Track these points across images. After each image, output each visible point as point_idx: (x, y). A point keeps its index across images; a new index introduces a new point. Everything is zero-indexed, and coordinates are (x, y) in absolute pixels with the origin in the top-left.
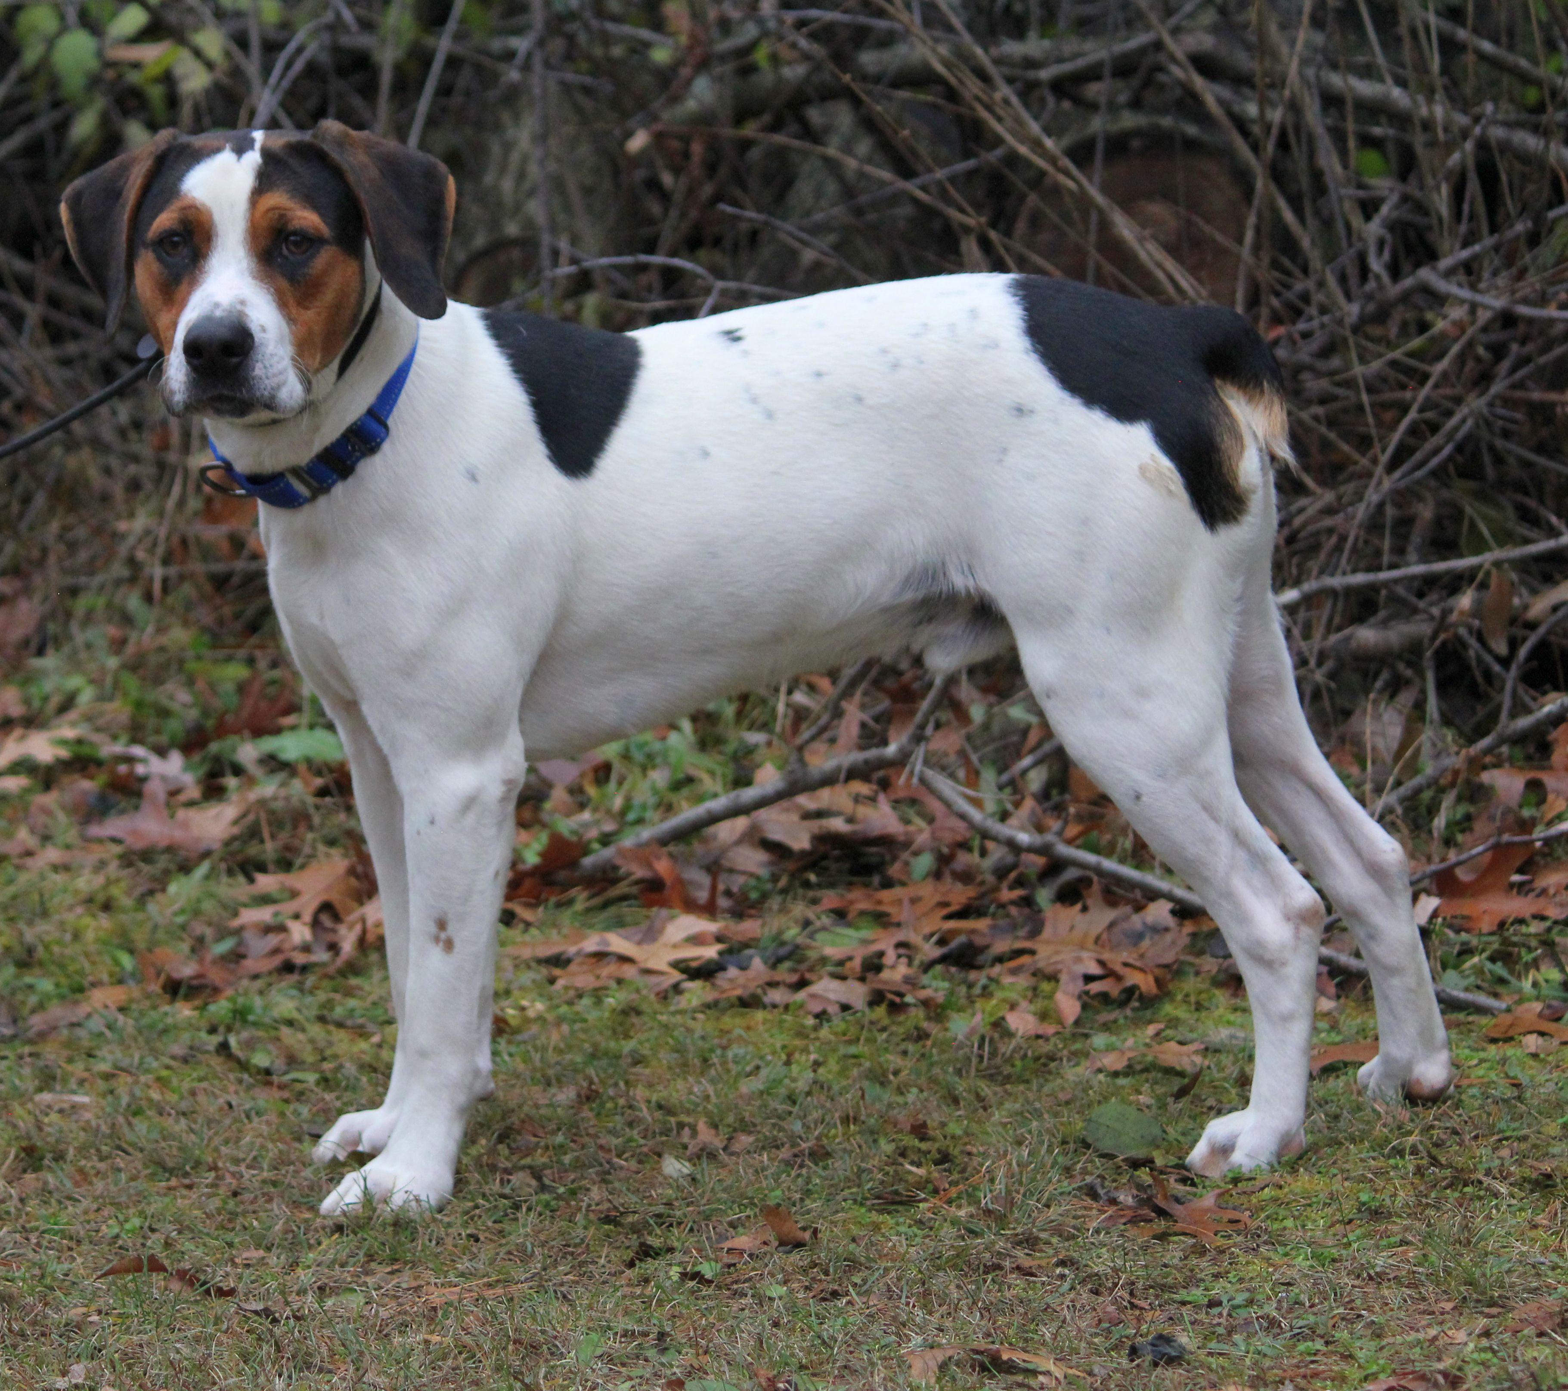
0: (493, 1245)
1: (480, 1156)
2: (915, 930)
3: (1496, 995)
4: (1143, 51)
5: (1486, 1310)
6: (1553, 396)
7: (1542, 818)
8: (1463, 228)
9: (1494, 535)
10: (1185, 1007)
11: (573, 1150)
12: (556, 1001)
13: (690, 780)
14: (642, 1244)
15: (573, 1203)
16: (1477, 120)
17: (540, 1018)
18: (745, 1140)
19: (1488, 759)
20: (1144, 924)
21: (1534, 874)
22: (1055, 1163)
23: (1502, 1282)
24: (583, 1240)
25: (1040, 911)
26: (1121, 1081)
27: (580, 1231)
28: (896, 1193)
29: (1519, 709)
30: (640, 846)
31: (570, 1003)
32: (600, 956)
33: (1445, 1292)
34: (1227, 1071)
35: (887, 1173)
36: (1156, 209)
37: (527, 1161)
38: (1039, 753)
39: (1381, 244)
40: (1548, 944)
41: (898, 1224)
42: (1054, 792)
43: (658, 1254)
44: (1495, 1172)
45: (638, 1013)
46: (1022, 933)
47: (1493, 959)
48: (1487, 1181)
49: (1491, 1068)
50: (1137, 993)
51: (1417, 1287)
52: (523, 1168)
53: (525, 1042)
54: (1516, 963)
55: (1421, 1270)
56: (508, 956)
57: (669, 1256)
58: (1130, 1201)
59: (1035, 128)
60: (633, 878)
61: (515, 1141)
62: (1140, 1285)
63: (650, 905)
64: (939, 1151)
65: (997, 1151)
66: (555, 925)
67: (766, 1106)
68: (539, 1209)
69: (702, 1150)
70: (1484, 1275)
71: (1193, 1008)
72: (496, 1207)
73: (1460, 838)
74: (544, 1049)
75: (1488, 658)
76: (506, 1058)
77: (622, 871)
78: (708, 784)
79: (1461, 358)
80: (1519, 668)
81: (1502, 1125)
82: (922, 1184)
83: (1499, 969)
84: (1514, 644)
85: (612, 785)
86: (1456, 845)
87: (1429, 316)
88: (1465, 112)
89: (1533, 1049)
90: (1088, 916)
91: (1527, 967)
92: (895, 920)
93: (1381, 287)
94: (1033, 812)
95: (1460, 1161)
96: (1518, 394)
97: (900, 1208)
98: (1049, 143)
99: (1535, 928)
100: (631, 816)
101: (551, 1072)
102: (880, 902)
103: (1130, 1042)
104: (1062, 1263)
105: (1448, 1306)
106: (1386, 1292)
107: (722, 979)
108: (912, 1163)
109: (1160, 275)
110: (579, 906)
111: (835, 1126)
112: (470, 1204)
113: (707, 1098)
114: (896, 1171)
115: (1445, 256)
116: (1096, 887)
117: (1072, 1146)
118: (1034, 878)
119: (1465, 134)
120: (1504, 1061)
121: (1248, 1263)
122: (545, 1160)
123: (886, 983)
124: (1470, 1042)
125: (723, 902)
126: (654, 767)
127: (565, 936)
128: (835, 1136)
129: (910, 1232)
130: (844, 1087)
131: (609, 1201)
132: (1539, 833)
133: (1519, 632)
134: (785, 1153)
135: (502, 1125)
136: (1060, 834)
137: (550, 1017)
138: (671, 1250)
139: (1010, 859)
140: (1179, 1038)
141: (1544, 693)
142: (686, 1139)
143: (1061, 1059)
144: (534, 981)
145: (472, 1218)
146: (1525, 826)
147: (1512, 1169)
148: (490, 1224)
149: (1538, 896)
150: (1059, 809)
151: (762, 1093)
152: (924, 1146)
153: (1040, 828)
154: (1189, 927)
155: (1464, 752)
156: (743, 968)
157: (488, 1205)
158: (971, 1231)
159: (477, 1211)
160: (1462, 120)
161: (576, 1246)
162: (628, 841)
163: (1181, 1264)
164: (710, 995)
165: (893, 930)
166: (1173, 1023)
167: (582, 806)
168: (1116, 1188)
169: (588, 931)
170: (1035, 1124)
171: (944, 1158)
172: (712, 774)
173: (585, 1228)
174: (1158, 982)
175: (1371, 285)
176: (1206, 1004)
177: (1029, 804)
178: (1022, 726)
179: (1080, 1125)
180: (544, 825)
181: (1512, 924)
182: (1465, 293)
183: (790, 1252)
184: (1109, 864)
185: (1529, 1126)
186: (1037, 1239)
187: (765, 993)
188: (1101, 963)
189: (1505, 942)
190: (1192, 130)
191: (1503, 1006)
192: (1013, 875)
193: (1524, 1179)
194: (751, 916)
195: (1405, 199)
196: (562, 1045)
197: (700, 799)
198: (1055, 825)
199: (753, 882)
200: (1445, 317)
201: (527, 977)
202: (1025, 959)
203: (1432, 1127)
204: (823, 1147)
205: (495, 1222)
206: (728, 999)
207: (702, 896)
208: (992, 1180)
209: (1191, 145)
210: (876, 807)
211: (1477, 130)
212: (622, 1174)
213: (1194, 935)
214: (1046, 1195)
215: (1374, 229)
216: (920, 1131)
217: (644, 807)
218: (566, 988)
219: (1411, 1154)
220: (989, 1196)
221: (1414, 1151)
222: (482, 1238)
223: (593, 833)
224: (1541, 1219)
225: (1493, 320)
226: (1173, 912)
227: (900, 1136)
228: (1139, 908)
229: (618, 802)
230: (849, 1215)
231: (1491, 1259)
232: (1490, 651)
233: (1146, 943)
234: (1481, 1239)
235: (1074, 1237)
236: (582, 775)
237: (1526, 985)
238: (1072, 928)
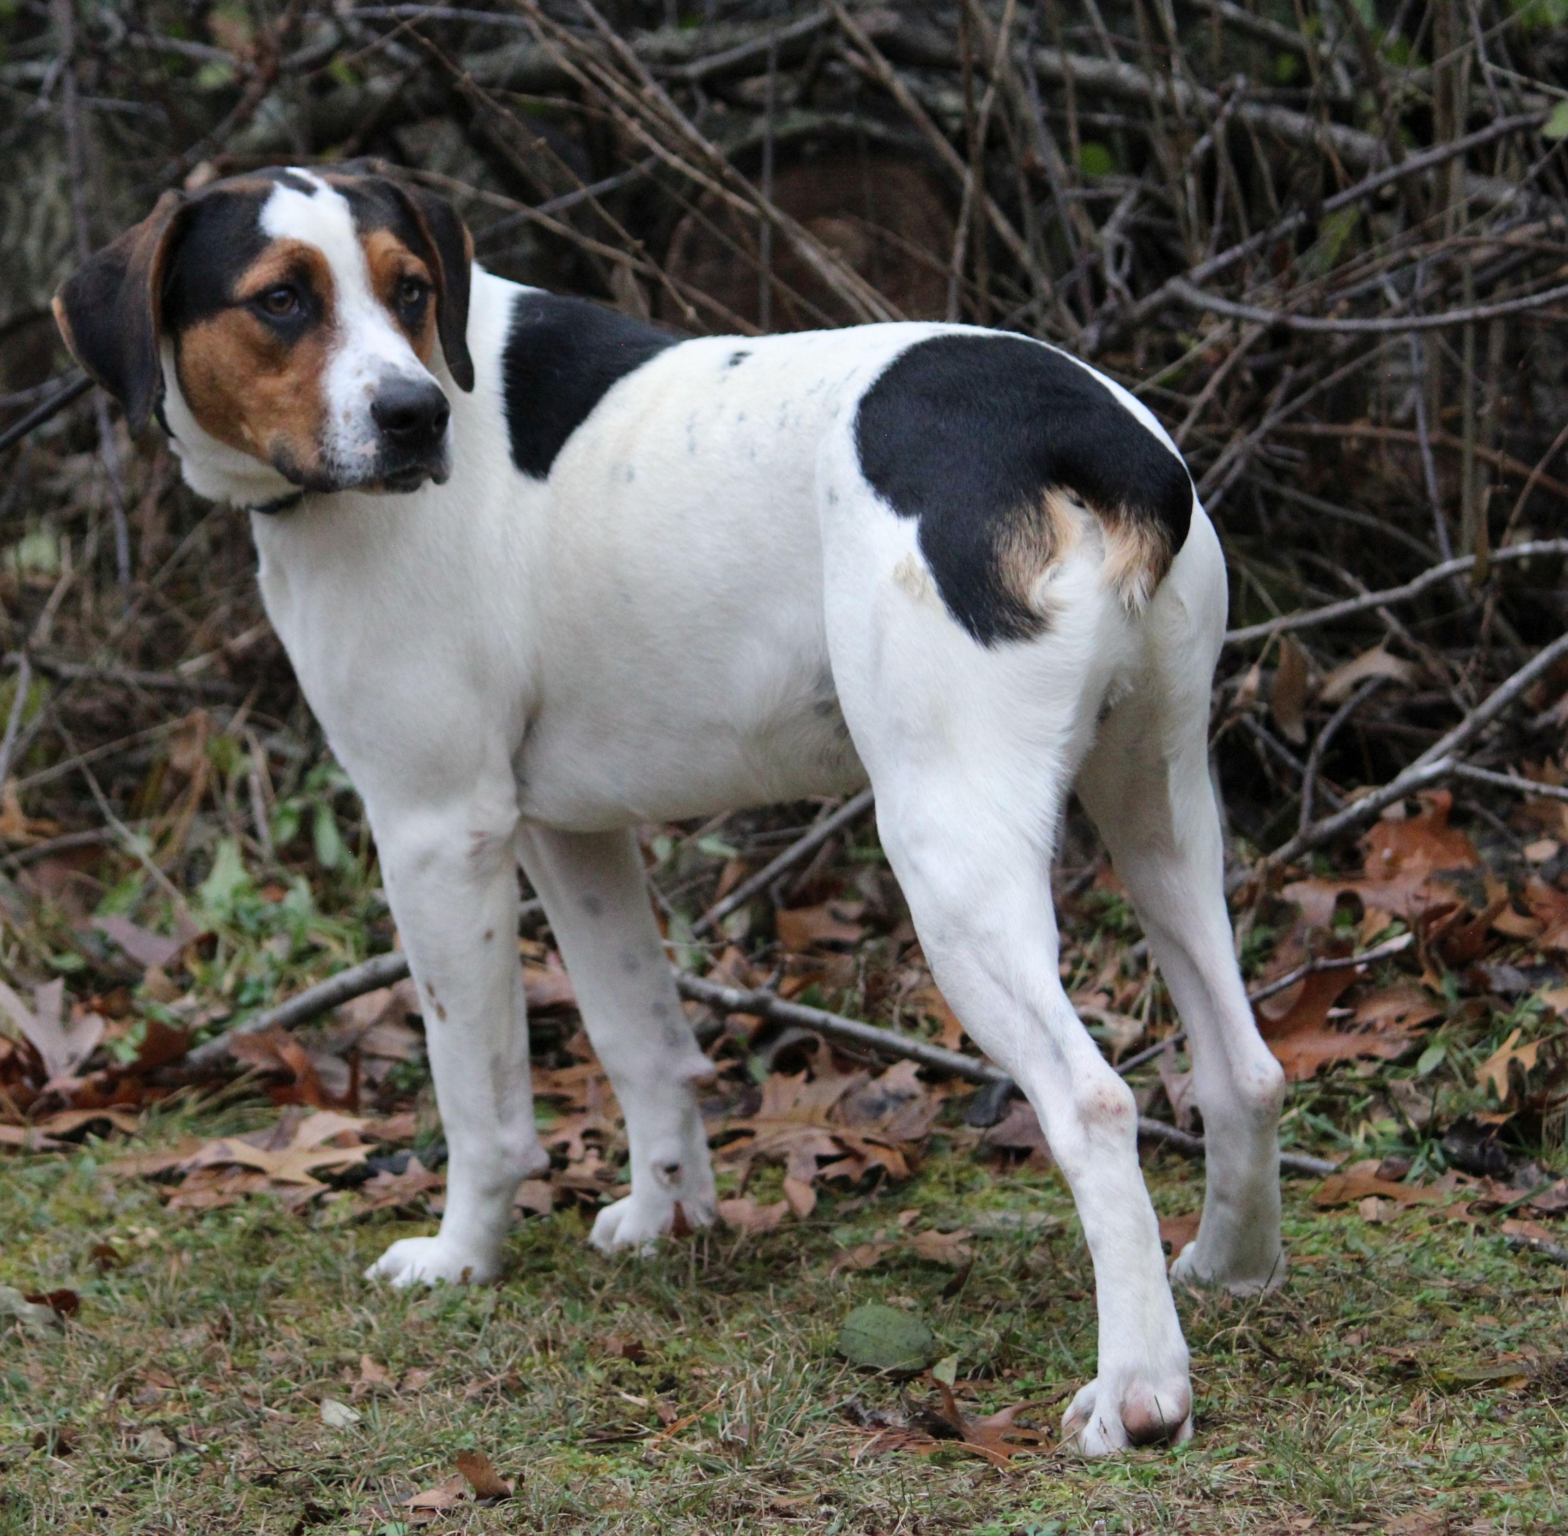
0: (123, 1520)
1: (98, 1413)
2: (606, 1116)
3: (1321, 1155)
4: (810, 36)
5: (1352, 1526)
6: (1338, 429)
7: (1361, 938)
8: (1216, 230)
9: (1277, 601)
10: (943, 1189)
11: (212, 1401)
12: (171, 1225)
13: (315, 949)
14: (310, 1507)
15: (219, 1463)
16: (1226, 97)
17: (153, 1247)
18: (419, 1377)
19: (1290, 871)
20: (885, 1092)
21: (1355, 1007)
22: (805, 1382)
23: (1369, 1491)
24: (234, 1508)
25: (755, 1084)
26: (875, 1281)
27: (231, 1497)
28: (613, 1428)
29: (1323, 808)
30: (261, 1032)
31: (190, 1227)
32: (220, 1168)
33: (1300, 1507)
34: (1003, 1263)
35: (600, 1406)
36: (837, 227)
37: (157, 1417)
38: (740, 894)
39: (1119, 252)
40: (1382, 1091)
41: (619, 1466)
42: (759, 941)
43: (329, 1518)
44: (1344, 1362)
45: (275, 1233)
46: (736, 1111)
47: (1314, 1111)
48: (1335, 1373)
49: (1324, 1241)
50: (884, 1174)
51: (1264, 1502)
52: (152, 1425)
53: (139, 1276)
54: (1342, 1114)
55: (1266, 1483)
56: (108, 1174)
57: (343, 1519)
58: (901, 1422)
59: (690, 130)
60: (255, 1071)
61: (138, 1393)
62: (924, 1520)
63: (278, 1101)
64: (662, 1375)
65: (733, 1370)
66: (161, 1134)
67: (443, 1335)
68: (177, 1472)
69: (370, 1391)
70: (1346, 1483)
71: (953, 1189)
72: (123, 1473)
73: (1261, 968)
74: (164, 1282)
75: (1281, 750)
76: (118, 1296)
77: (242, 1062)
78: (336, 952)
79: (1223, 389)
80: (1318, 759)
81: (1345, 1307)
82: (645, 1416)
83: (1323, 1123)
84: (1312, 730)
85: (220, 959)
86: (1257, 977)
87: (1181, 338)
88: (1211, 88)
89: (1373, 1216)
90: (816, 1086)
91: (1357, 1118)
92: (579, 1103)
93: (1122, 304)
94: (737, 965)
95: (1299, 1352)
96: (1297, 427)
97: (621, 1446)
98: (710, 148)
99: (1363, 1070)
100: (245, 998)
101: (173, 1309)
102: (558, 1085)
103: (880, 1234)
104: (827, 1499)
105: (1306, 1524)
106: (1227, 1512)
107: (373, 1187)
108: (630, 1392)
109: (852, 301)
110: (190, 1109)
111: (531, 1354)
112: (92, 1472)
113: (369, 1327)
114: (611, 1403)
115: (1198, 263)
116: (824, 1051)
117: (823, 1361)
118: (744, 1046)
119: (1214, 113)
120: (1341, 1231)
121: (1053, 1487)
122: (177, 1414)
123: (574, 1180)
124: (1296, 1212)
125: (366, 1096)
126: (270, 936)
127: (176, 1147)
128: (531, 1366)
129: (635, 1474)
130: (537, 1307)
131: (264, 1458)
132: (1360, 954)
133: (1318, 717)
134: (472, 1389)
135: (122, 1376)
136: (775, 987)
137: (165, 1245)
138: (344, 1512)
139: (714, 1023)
140: (942, 1226)
141: (1351, 789)
142: (348, 1380)
143: (798, 1259)
144: (142, 1203)
145: (95, 1489)
146: (1342, 948)
147: (1365, 1357)
148: (118, 1494)
149: (1364, 1031)
150: (768, 961)
151: (435, 1319)
152: (643, 1370)
153: (748, 983)
154: (939, 1095)
155: (1261, 862)
156: (398, 1172)
157: (113, 1472)
158: (708, 1469)
159: (101, 1480)
160: (1208, 98)
161: (226, 1514)
162: (245, 1026)
163: (971, 1493)
164: (360, 1207)
165: (577, 1116)
166: (930, 1208)
167: (183, 989)
168: (881, 1408)
169: (203, 1140)
170: (777, 1335)
171: (668, 1383)
172: (342, 940)
173: (237, 1492)
174: (909, 1161)
175: (1111, 303)
176: (968, 1183)
177: (732, 955)
178: (714, 862)
179: (832, 1334)
180: (138, 1015)
181: (1336, 1066)
182: (1227, 307)
183: (492, 1505)
184: (838, 1021)
185: (1380, 1306)
186: (791, 1474)
187: (428, 1202)
188: (837, 1141)
189: (1328, 1089)
190: (877, 129)
191: (1332, 1166)
192: (718, 1043)
193: (1381, 1370)
194: (401, 1110)
195: (1144, 197)
196: (185, 1277)
197: (328, 971)
198: (767, 979)
199: (400, 1069)
200: (1201, 338)
201: (133, 1199)
202: (742, 1143)
203: (1261, 1314)
204: (518, 1379)
205: (124, 1491)
206: (381, 1210)
207: (341, 1088)
208: (730, 1407)
209: (877, 146)
210: (544, 970)
211: (1227, 109)
212: (275, 1426)
213: (946, 1102)
214: (798, 1420)
215: (1110, 234)
216: (634, 1353)
217: (261, 985)
218: (183, 1208)
219: (1239, 1346)
220: (728, 1425)
221: (1243, 1343)
222: (111, 1512)
223: (201, 1020)
224: (1407, 1415)
225: (1260, 340)
226: (919, 1075)
227: (612, 1360)
228: (877, 1073)
229: (228, 982)
230: (557, 1458)
231: (1352, 1466)
232: (1281, 738)
233: (888, 1115)
234: (1336, 1442)
235: (836, 1469)
236: (183, 951)
237: (1358, 1140)
238: (796, 1103)
